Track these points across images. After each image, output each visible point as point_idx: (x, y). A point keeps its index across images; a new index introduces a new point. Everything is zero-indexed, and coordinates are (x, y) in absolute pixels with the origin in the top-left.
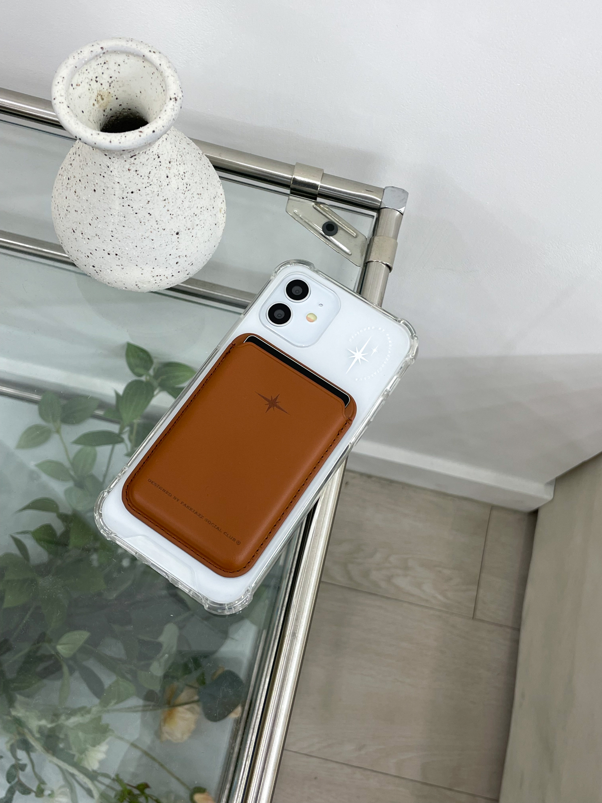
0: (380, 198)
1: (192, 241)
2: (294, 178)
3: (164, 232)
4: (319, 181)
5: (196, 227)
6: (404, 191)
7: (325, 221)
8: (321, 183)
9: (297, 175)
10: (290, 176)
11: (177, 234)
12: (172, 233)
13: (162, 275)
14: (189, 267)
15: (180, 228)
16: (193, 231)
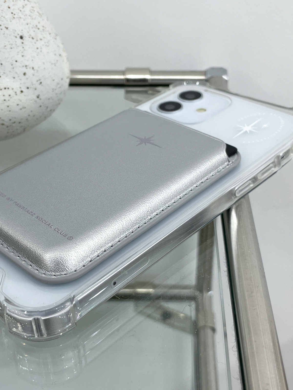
1: (37, 54)
3: (7, 32)
11: (21, 38)
12: (16, 35)
13: (10, 89)
14: (37, 85)
15: (24, 33)
16: (37, 42)
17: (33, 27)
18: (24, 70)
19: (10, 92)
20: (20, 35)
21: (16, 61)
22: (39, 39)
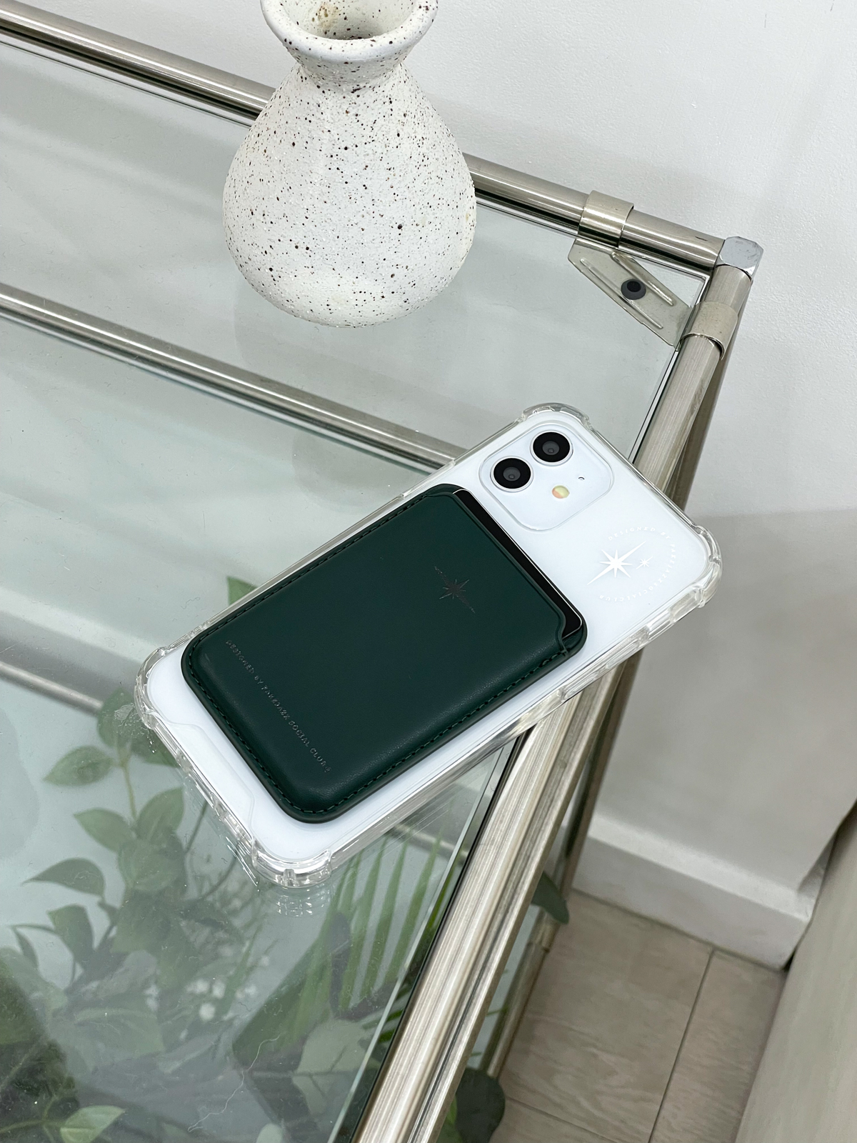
0: (717, 253)
1: (419, 246)
3: (381, 220)
5: (428, 226)
6: (756, 245)
7: (627, 277)
11: (400, 227)
12: (393, 224)
13: (368, 293)
14: (409, 289)
15: (405, 220)
16: (422, 230)
17: (422, 207)
18: (394, 270)
19: (367, 296)
20: (398, 225)
21: (384, 259)
22: (427, 223)
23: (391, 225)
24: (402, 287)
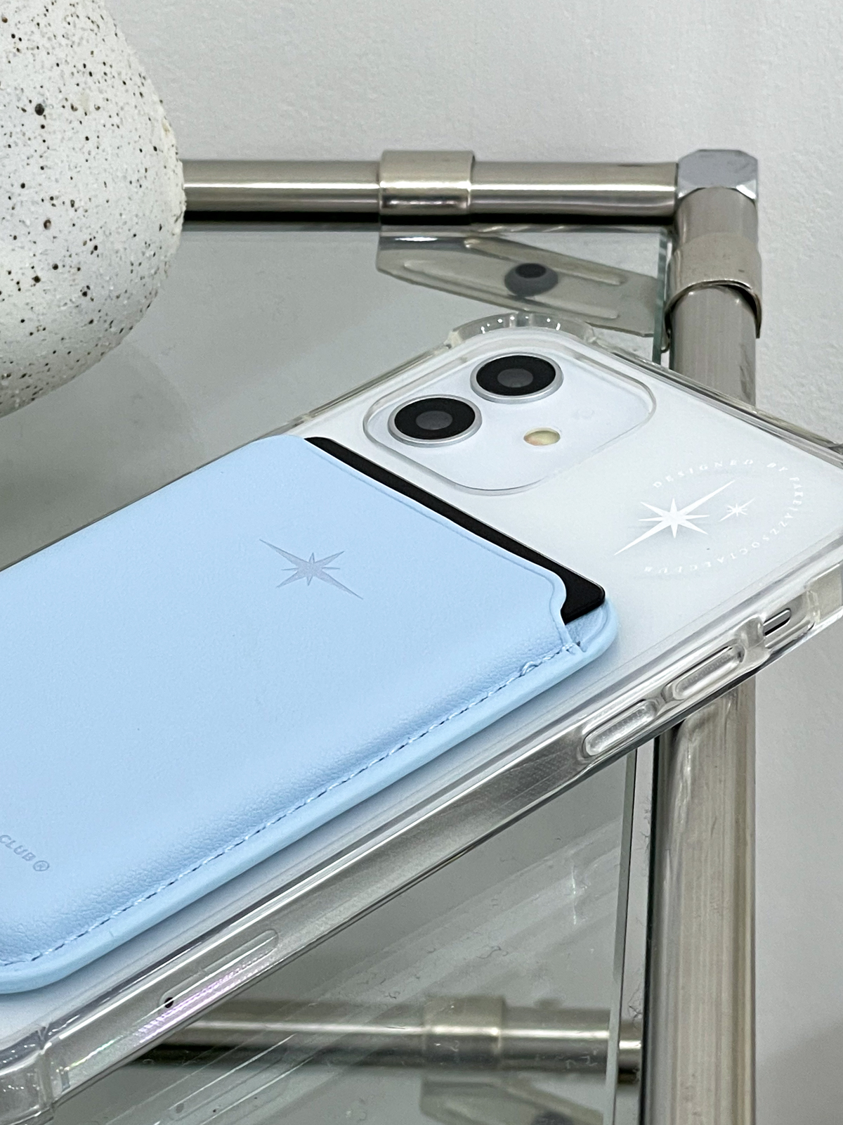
0: (668, 184)
1: (87, 156)
2: (385, 190)
4: (463, 179)
5: (94, 114)
6: (739, 153)
7: (507, 267)
8: (472, 182)
9: (390, 179)
10: (373, 186)
11: (40, 110)
12: (23, 102)
13: (2, 272)
14: (85, 257)
15: (48, 94)
16: (85, 119)
17: (75, 71)
18: (46, 211)
19: (2, 282)
20: (34, 104)
21: (23, 186)
22: (92, 108)
23: (21, 105)
24: (73, 251)
